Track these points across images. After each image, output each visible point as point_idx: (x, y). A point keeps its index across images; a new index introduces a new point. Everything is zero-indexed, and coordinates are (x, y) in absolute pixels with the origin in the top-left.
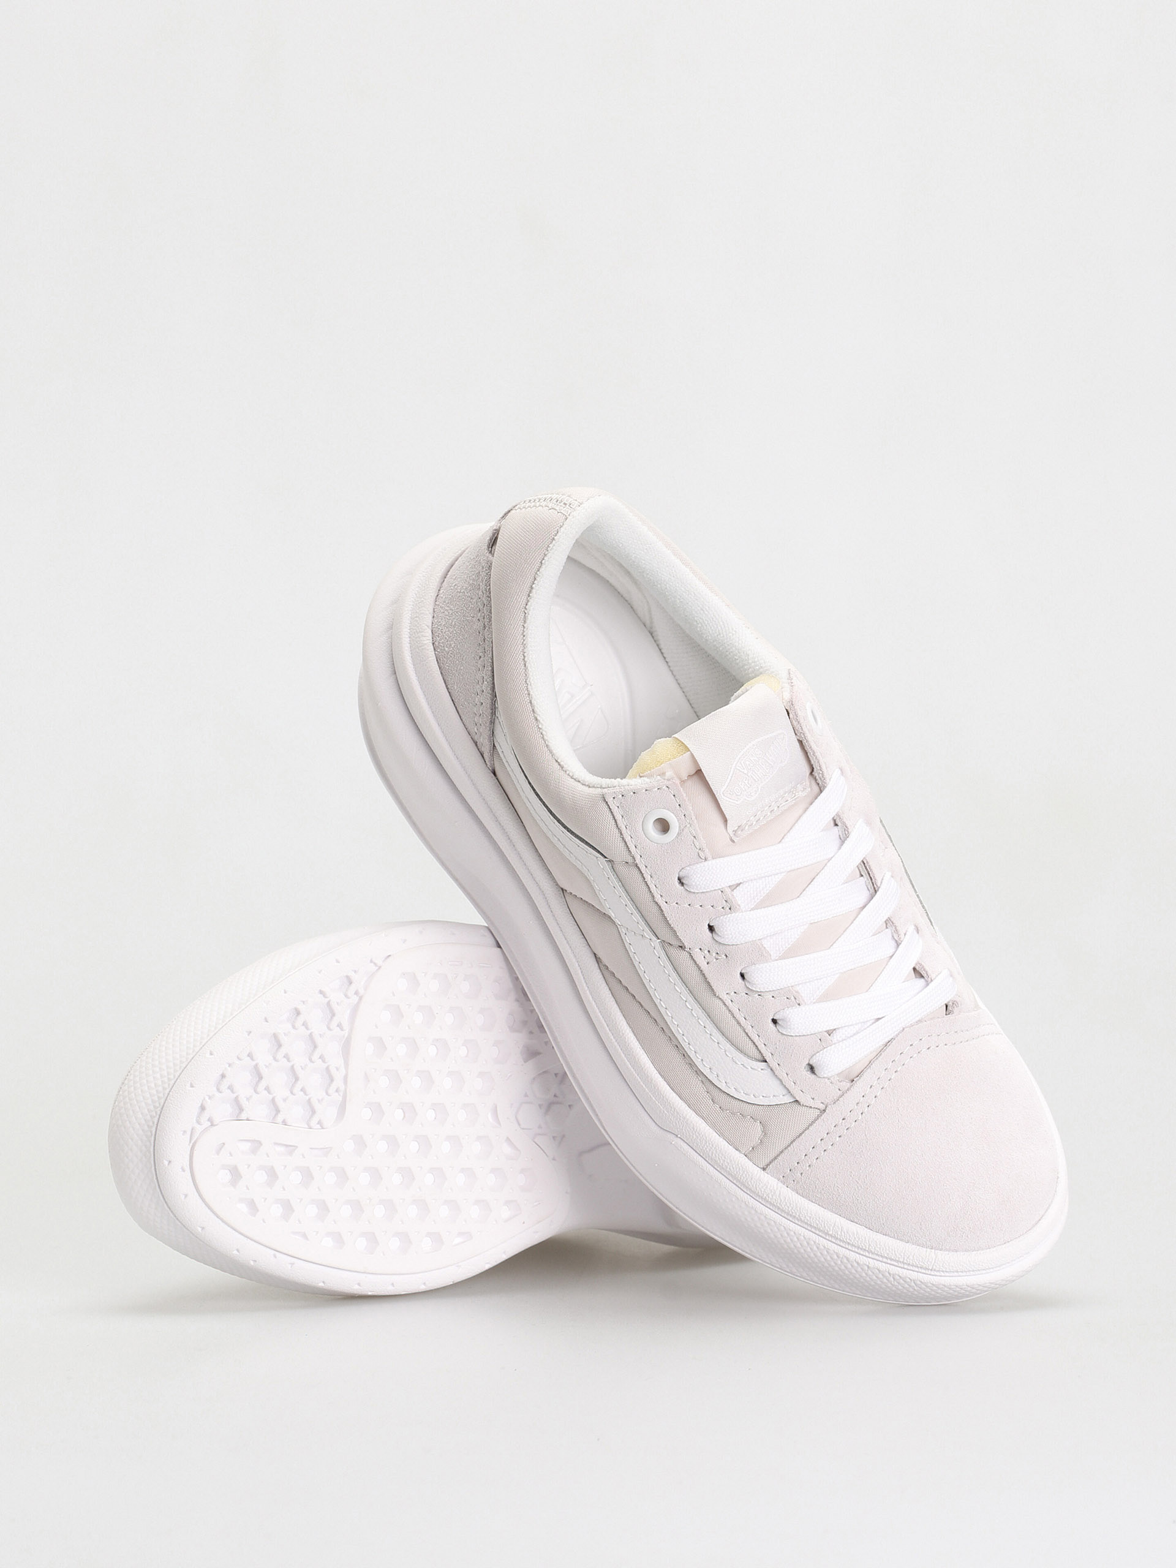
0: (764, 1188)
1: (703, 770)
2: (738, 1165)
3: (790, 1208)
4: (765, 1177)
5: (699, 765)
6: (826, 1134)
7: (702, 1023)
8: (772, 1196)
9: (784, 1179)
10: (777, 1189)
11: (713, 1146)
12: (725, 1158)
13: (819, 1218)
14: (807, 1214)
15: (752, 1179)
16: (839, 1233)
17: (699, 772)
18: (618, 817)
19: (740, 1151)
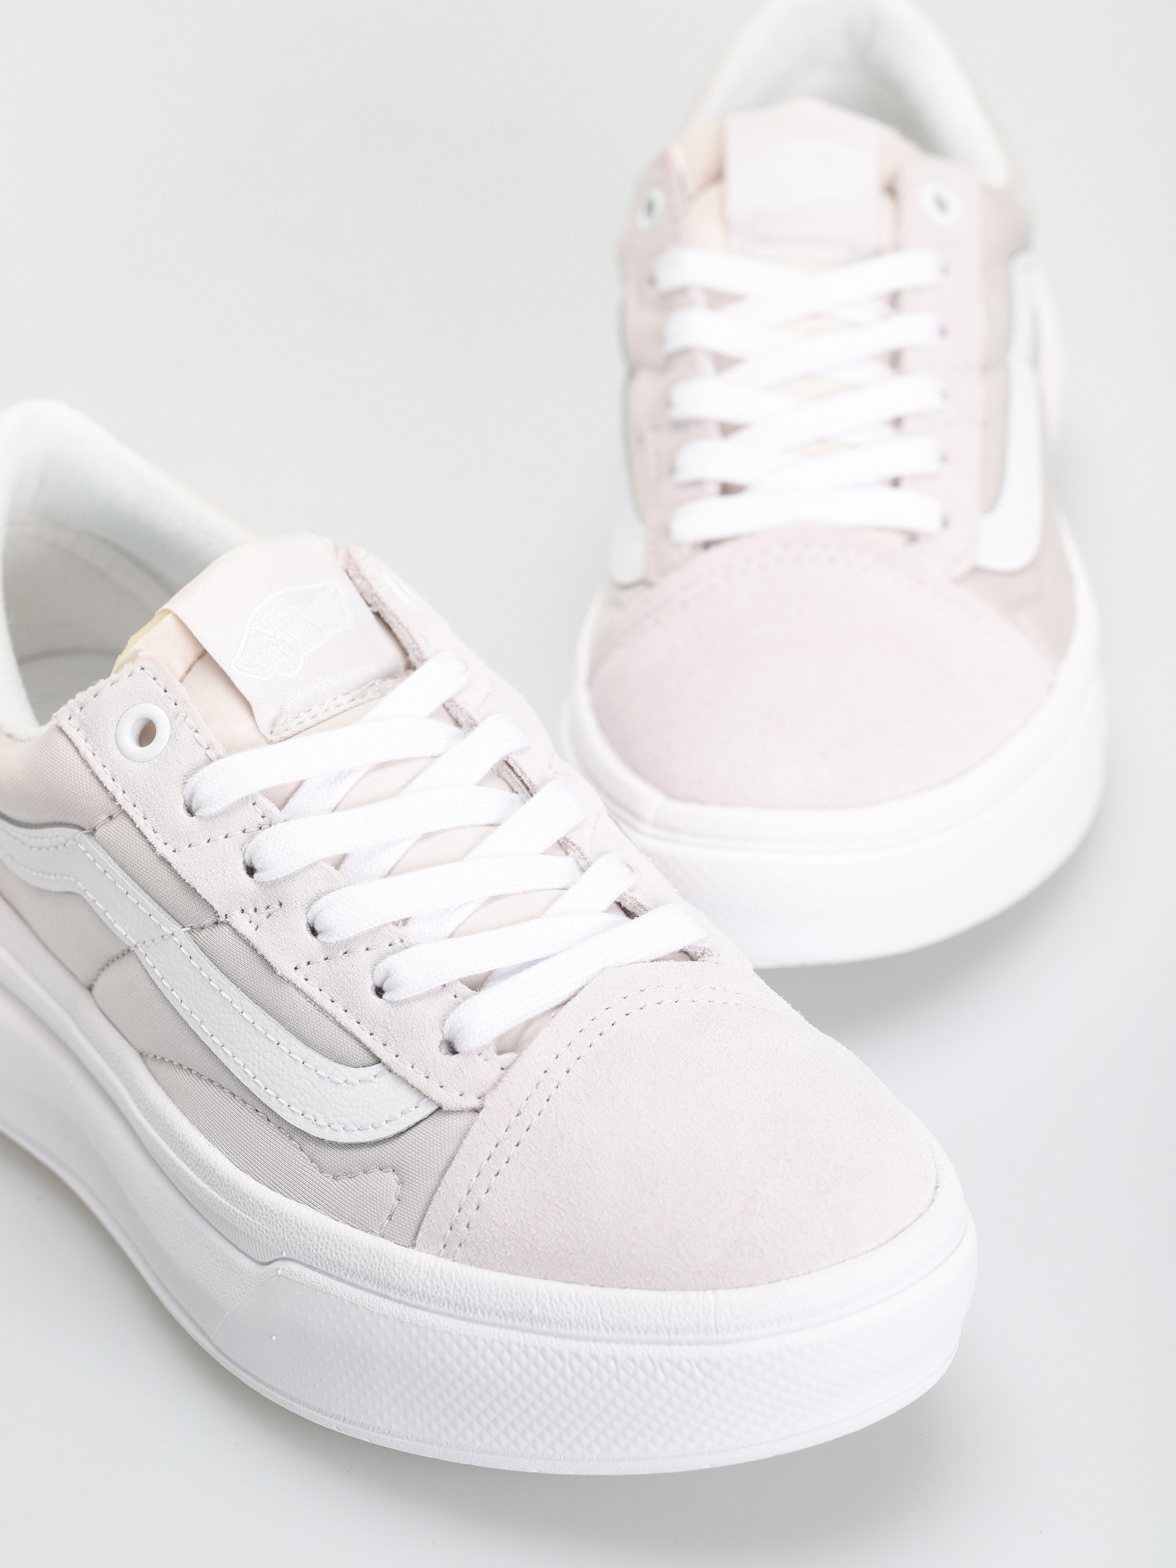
0: (417, 1272)
1: (209, 652)
2: (370, 1251)
3: (463, 1291)
4: (413, 1255)
5: (203, 647)
6: (494, 1148)
7: (272, 1038)
8: (432, 1283)
9: (446, 1250)
10: (436, 1266)
11: (329, 1237)
12: (350, 1249)
13: (511, 1291)
14: (491, 1290)
15: (394, 1264)
16: (549, 1307)
17: (203, 655)
18: (80, 741)
19: (372, 1232)
